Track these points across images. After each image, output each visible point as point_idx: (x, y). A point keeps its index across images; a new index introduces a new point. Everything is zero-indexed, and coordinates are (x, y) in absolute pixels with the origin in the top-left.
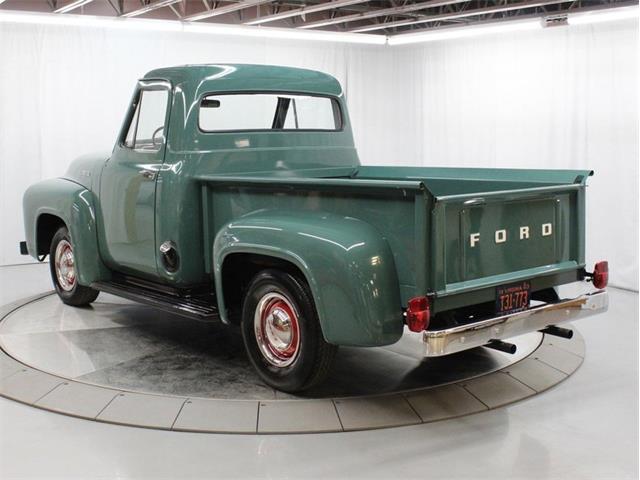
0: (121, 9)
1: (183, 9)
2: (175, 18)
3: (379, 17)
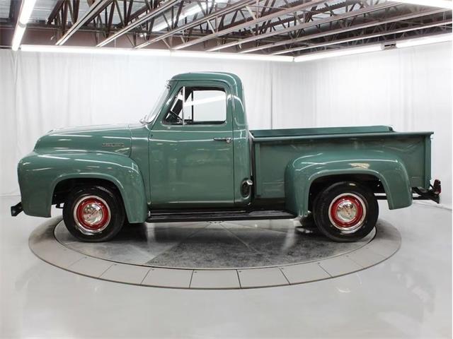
0: (135, 43)
1: (171, 43)
2: (166, 48)
3: (286, 45)
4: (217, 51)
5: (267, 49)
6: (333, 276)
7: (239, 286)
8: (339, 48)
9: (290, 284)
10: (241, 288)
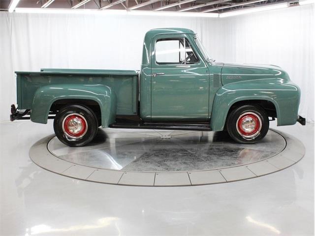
0: (100, 6)
1: (127, 5)
2: (124, 9)
3: (214, 5)
4: (161, 10)
5: (199, 8)
6: (258, 175)
7: (190, 184)
8: (254, 6)
9: (227, 182)
10: (192, 185)
